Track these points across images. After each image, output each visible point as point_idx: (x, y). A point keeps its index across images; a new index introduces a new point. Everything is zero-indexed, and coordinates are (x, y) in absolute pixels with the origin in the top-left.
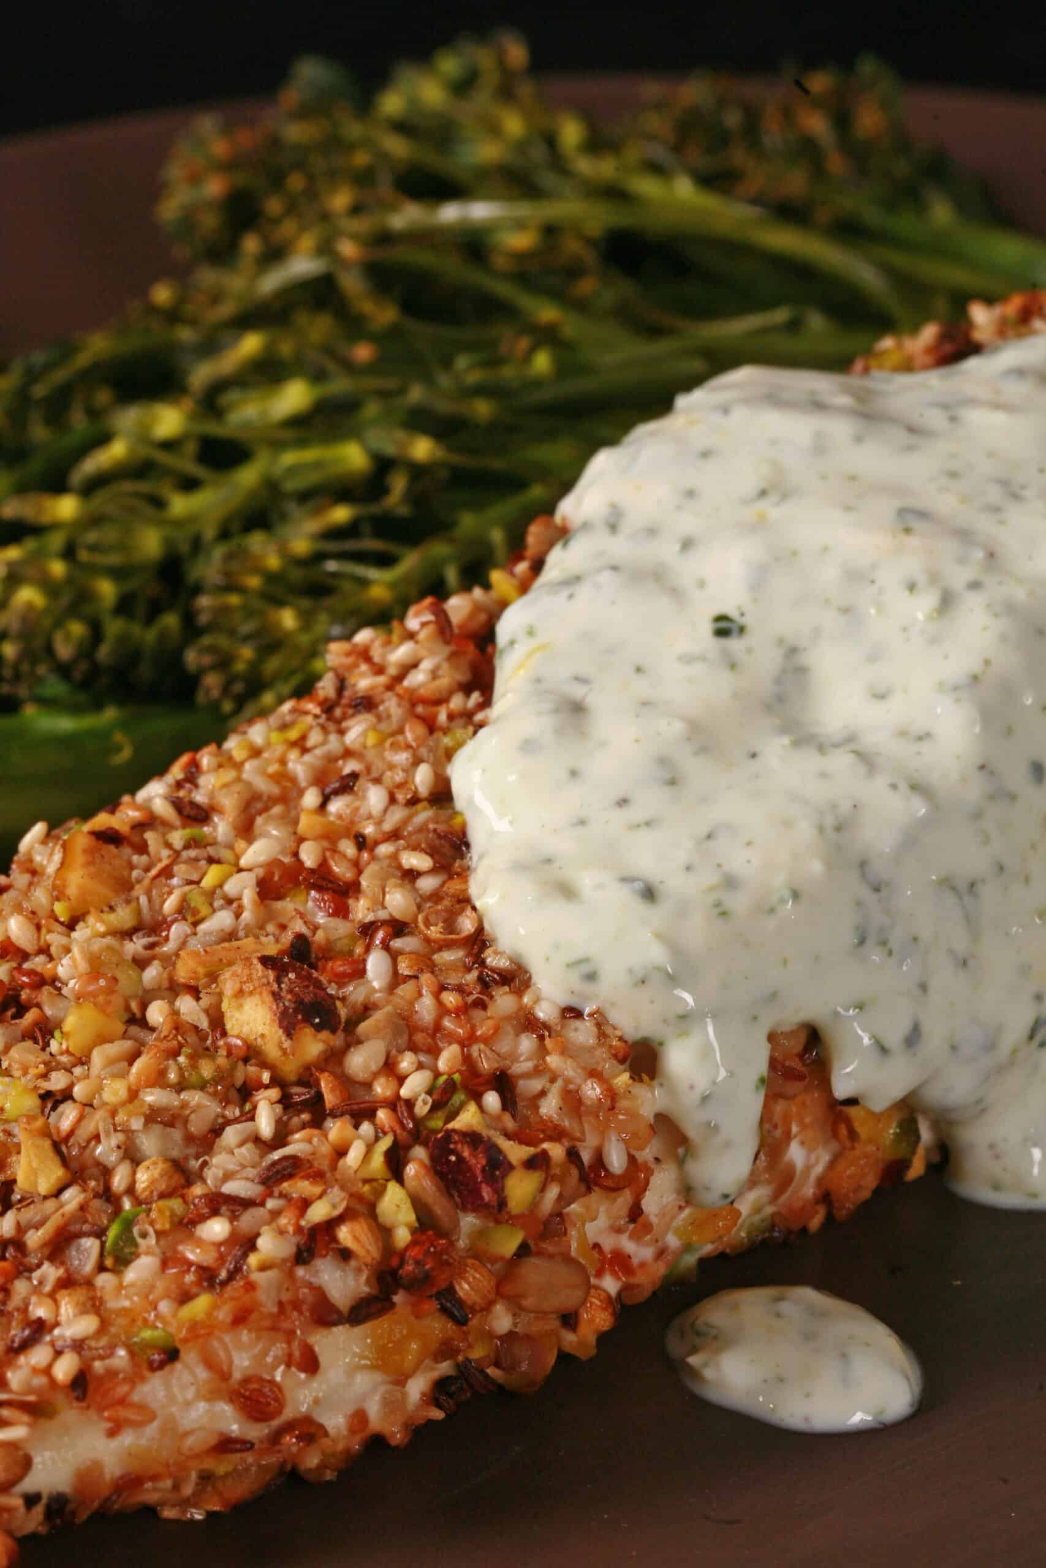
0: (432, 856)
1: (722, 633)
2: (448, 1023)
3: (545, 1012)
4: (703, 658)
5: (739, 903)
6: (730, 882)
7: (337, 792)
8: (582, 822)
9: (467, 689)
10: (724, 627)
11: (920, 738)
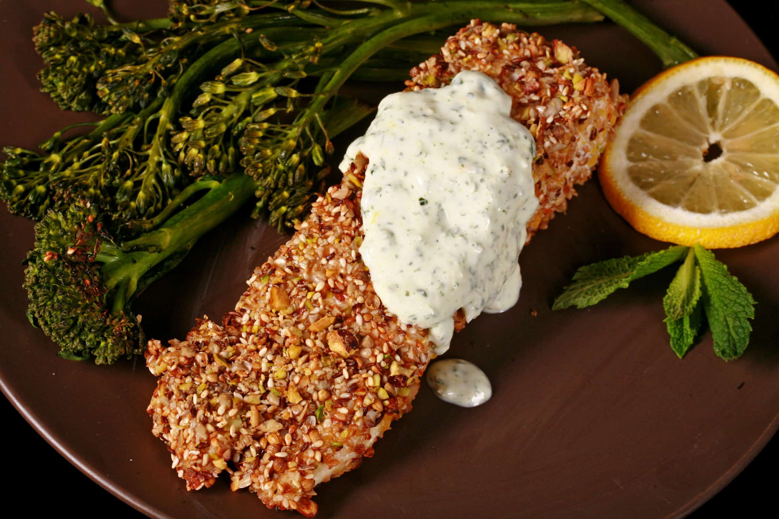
0: (362, 280)
1: (422, 204)
2: (382, 336)
3: (404, 328)
4: (419, 213)
5: (445, 291)
6: (442, 285)
7: (331, 259)
8: (402, 271)
9: (354, 219)
10: (423, 202)
11: (476, 227)
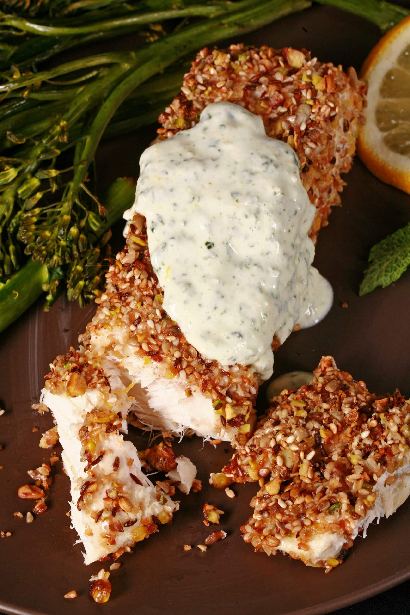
0: (173, 335)
1: (209, 247)
3: (226, 370)
4: (209, 257)
5: (258, 326)
6: (253, 321)
7: (138, 323)
9: (148, 279)
10: (209, 246)
11: (267, 254)
